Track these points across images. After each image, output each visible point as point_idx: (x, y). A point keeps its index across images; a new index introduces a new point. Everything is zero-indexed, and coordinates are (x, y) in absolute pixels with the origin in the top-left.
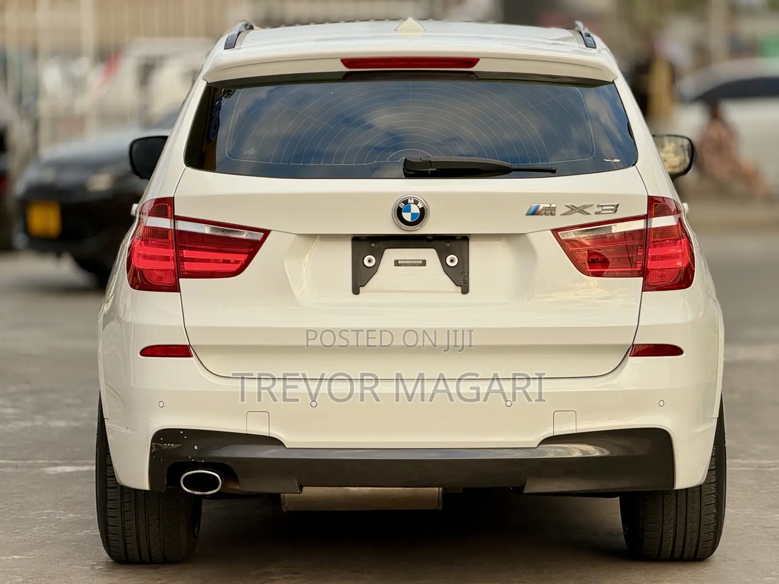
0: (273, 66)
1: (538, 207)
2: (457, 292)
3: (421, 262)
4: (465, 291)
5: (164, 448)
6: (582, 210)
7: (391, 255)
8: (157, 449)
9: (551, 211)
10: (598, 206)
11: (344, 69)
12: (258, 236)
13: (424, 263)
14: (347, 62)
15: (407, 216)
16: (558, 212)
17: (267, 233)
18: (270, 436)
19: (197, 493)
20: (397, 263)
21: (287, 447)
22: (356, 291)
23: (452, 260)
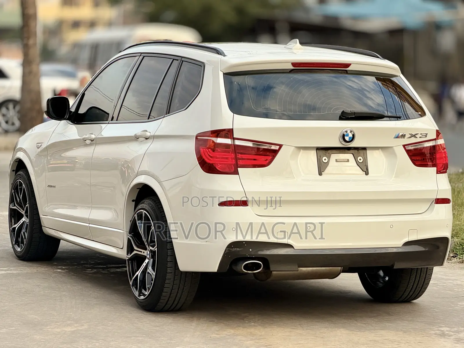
0: (255, 66)
1: (399, 134)
2: (363, 174)
3: (347, 160)
4: (367, 173)
5: (233, 251)
6: (414, 136)
7: (335, 156)
8: (228, 251)
9: (403, 136)
10: (421, 134)
11: (292, 68)
12: (277, 148)
13: (348, 161)
14: (294, 64)
15: (347, 138)
16: (406, 137)
17: (281, 146)
18: (288, 243)
19: (249, 272)
20: (337, 161)
21: (295, 249)
22: (320, 174)
23: (360, 159)
